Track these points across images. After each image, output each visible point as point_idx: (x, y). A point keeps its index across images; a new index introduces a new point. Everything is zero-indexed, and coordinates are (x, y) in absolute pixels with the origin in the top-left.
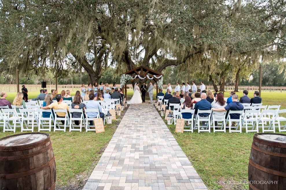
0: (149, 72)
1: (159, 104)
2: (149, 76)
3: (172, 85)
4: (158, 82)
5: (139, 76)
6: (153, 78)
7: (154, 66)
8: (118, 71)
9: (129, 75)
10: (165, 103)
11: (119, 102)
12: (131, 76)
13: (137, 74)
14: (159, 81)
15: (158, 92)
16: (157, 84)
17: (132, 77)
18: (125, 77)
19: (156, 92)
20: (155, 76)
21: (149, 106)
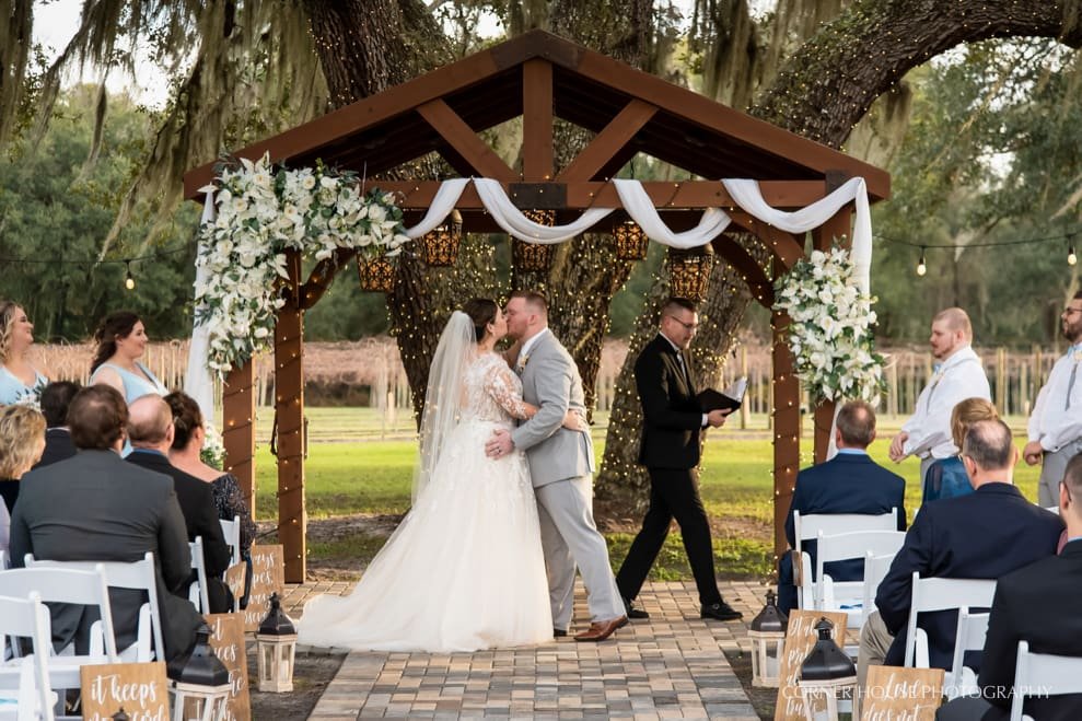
0: (649, 140)
1: (824, 660)
2: (651, 188)
3: (1002, 355)
4: (791, 292)
5: (492, 194)
6: (712, 224)
7: (737, 58)
8: (185, 131)
9: (328, 183)
10: (918, 640)
11: (148, 614)
12: (370, 196)
13: (464, 169)
14: (807, 273)
15: (807, 458)
16: (782, 322)
17: (376, 212)
18: (265, 210)
19: (768, 459)
20: (747, 192)
21: (662, 685)
